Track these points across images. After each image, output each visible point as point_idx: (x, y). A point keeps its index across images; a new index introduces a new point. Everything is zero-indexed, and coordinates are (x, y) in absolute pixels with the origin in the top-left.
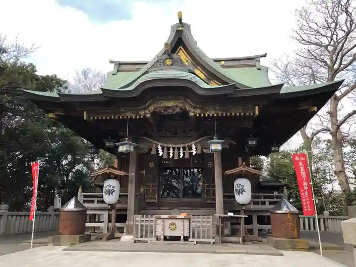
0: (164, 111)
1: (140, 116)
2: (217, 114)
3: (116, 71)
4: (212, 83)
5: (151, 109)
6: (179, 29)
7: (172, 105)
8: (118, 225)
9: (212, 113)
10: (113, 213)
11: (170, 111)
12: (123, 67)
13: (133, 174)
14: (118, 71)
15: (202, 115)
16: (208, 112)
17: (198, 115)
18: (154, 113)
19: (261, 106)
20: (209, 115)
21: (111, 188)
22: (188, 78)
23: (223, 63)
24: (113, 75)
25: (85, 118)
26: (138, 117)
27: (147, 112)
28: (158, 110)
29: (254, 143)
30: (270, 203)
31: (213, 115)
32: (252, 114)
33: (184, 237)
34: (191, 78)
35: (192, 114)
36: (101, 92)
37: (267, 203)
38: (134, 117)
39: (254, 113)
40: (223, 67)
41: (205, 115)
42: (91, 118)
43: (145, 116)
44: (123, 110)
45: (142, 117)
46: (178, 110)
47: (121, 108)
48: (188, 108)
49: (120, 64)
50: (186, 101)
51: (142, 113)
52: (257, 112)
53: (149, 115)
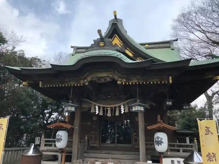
0: (99, 80)
1: (80, 85)
2: (139, 83)
3: (75, 53)
4: (138, 59)
5: (89, 79)
6: (115, 22)
7: (104, 76)
9: (134, 81)
10: (64, 155)
11: (103, 80)
12: (79, 50)
14: (76, 53)
15: (127, 84)
16: (132, 81)
17: (124, 83)
18: (91, 82)
19: (174, 76)
20: (132, 83)
21: (59, 137)
22: (115, 55)
23: (147, 46)
24: (72, 55)
25: (40, 86)
26: (79, 85)
27: (86, 82)
28: (94, 79)
29: (170, 103)
30: (184, 151)
31: (136, 83)
32: (166, 82)
34: (118, 56)
35: (119, 82)
36: (51, 67)
37: (181, 151)
38: (76, 85)
39: (169, 81)
40: (147, 48)
41: (129, 83)
42: (45, 86)
43: (84, 84)
44: (68, 80)
45: (82, 85)
46: (108, 79)
47: (66, 78)
48: (116, 78)
49: (78, 48)
50: (114, 72)
51: (82, 82)
52: (171, 81)
53: (87, 84)
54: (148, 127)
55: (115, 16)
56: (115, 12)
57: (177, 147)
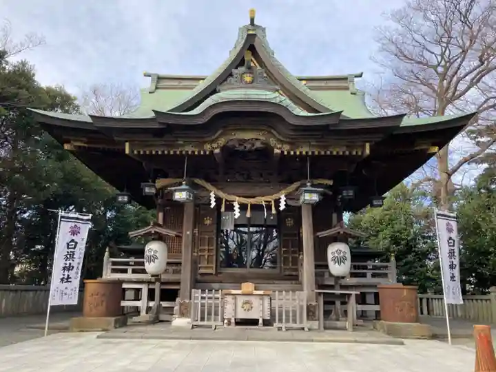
0: (240, 145)
1: (205, 152)
2: (313, 153)
3: (154, 88)
5: (222, 141)
6: (251, 32)
7: (251, 137)
8: (165, 304)
9: (305, 150)
10: (157, 287)
11: (248, 146)
12: (164, 83)
13: (188, 233)
14: (157, 88)
15: (292, 153)
16: (301, 150)
17: (286, 153)
18: (223, 149)
19: (373, 143)
20: (301, 153)
21: (152, 254)
22: (277, 101)
23: (304, 82)
24: (150, 93)
25: (127, 151)
26: (202, 153)
27: (214, 147)
28: (230, 143)
29: (351, 193)
31: (307, 152)
32: (360, 153)
33: (264, 320)
34: (281, 102)
35: (277, 151)
38: (196, 153)
39: (363, 152)
41: (295, 153)
42: (135, 152)
43: (212, 152)
44: (181, 143)
45: (208, 153)
46: (258, 145)
47: (179, 139)
48: (272, 142)
49: (160, 78)
50: (270, 132)
51: (208, 147)
52: (368, 151)
53: (217, 151)
54: (318, 234)
55: (252, 20)
56: (252, 12)
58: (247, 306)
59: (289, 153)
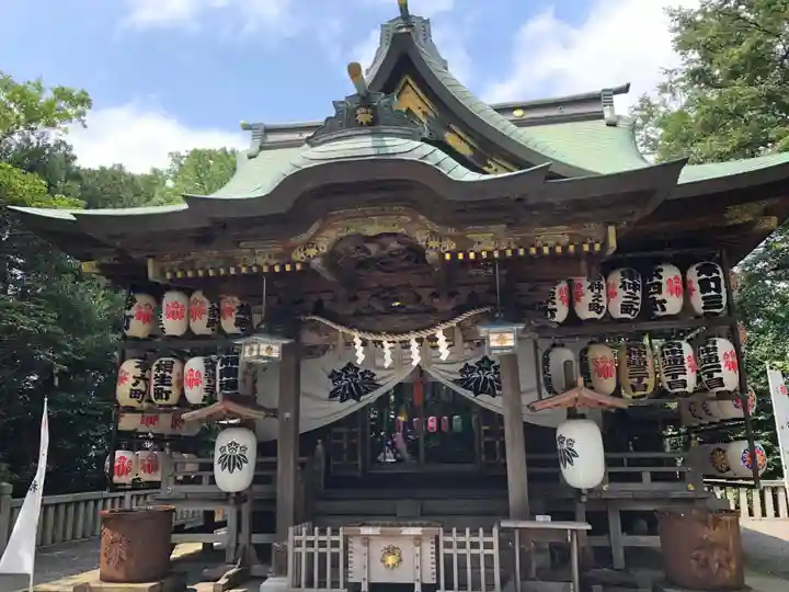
0: (359, 247)
1: (293, 267)
2: (502, 253)
3: (257, 148)
4: (490, 167)
5: (324, 245)
6: (402, 31)
7: (378, 231)
9: (486, 248)
10: (246, 508)
11: (373, 248)
12: (272, 138)
13: (287, 415)
14: (262, 148)
15: (461, 256)
16: (476, 249)
17: (448, 257)
18: (331, 258)
19: (623, 226)
20: (478, 255)
22: (416, 156)
23: (518, 113)
24: (250, 157)
25: (151, 277)
26: (288, 268)
27: (312, 255)
28: (341, 246)
31: (490, 253)
32: (597, 247)
33: (423, 585)
34: (424, 157)
35: (431, 255)
36: (185, 206)
37: (646, 477)
38: (277, 269)
39: (605, 245)
40: (520, 123)
41: (466, 255)
42: (169, 276)
43: (306, 265)
44: (249, 251)
45: (298, 267)
46: (393, 245)
47: (243, 245)
49: (267, 131)
50: (414, 219)
51: (299, 256)
52: (613, 243)
55: (403, 7)
57: (629, 465)
58: (391, 560)
59: (454, 254)
